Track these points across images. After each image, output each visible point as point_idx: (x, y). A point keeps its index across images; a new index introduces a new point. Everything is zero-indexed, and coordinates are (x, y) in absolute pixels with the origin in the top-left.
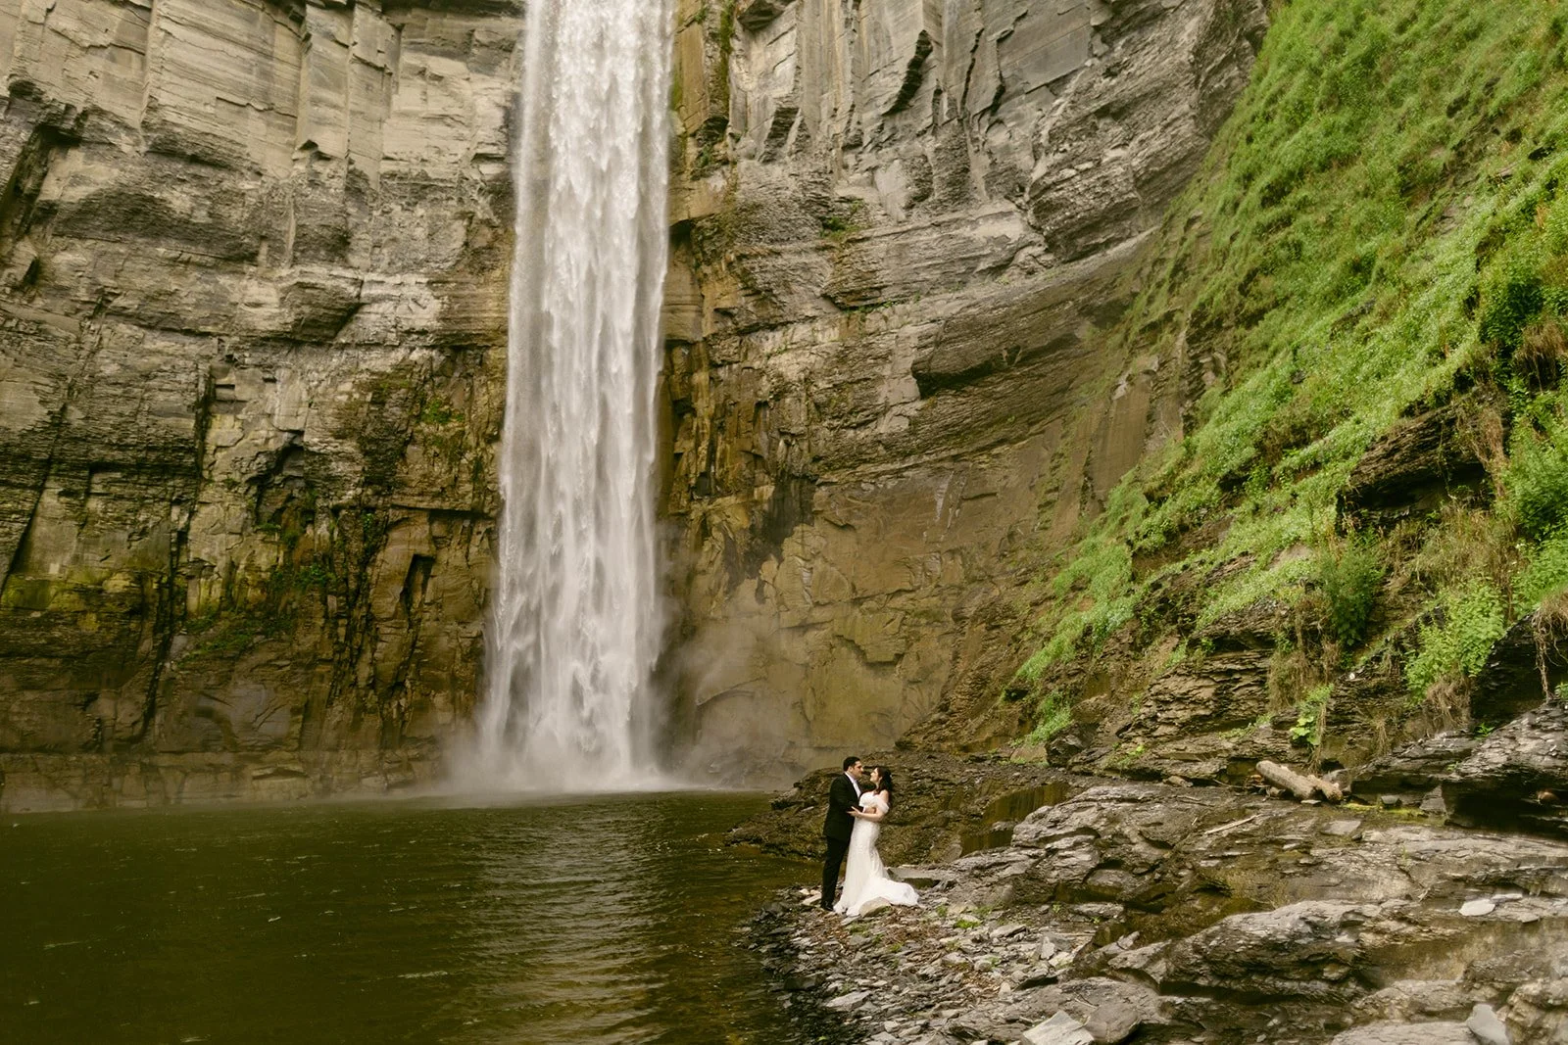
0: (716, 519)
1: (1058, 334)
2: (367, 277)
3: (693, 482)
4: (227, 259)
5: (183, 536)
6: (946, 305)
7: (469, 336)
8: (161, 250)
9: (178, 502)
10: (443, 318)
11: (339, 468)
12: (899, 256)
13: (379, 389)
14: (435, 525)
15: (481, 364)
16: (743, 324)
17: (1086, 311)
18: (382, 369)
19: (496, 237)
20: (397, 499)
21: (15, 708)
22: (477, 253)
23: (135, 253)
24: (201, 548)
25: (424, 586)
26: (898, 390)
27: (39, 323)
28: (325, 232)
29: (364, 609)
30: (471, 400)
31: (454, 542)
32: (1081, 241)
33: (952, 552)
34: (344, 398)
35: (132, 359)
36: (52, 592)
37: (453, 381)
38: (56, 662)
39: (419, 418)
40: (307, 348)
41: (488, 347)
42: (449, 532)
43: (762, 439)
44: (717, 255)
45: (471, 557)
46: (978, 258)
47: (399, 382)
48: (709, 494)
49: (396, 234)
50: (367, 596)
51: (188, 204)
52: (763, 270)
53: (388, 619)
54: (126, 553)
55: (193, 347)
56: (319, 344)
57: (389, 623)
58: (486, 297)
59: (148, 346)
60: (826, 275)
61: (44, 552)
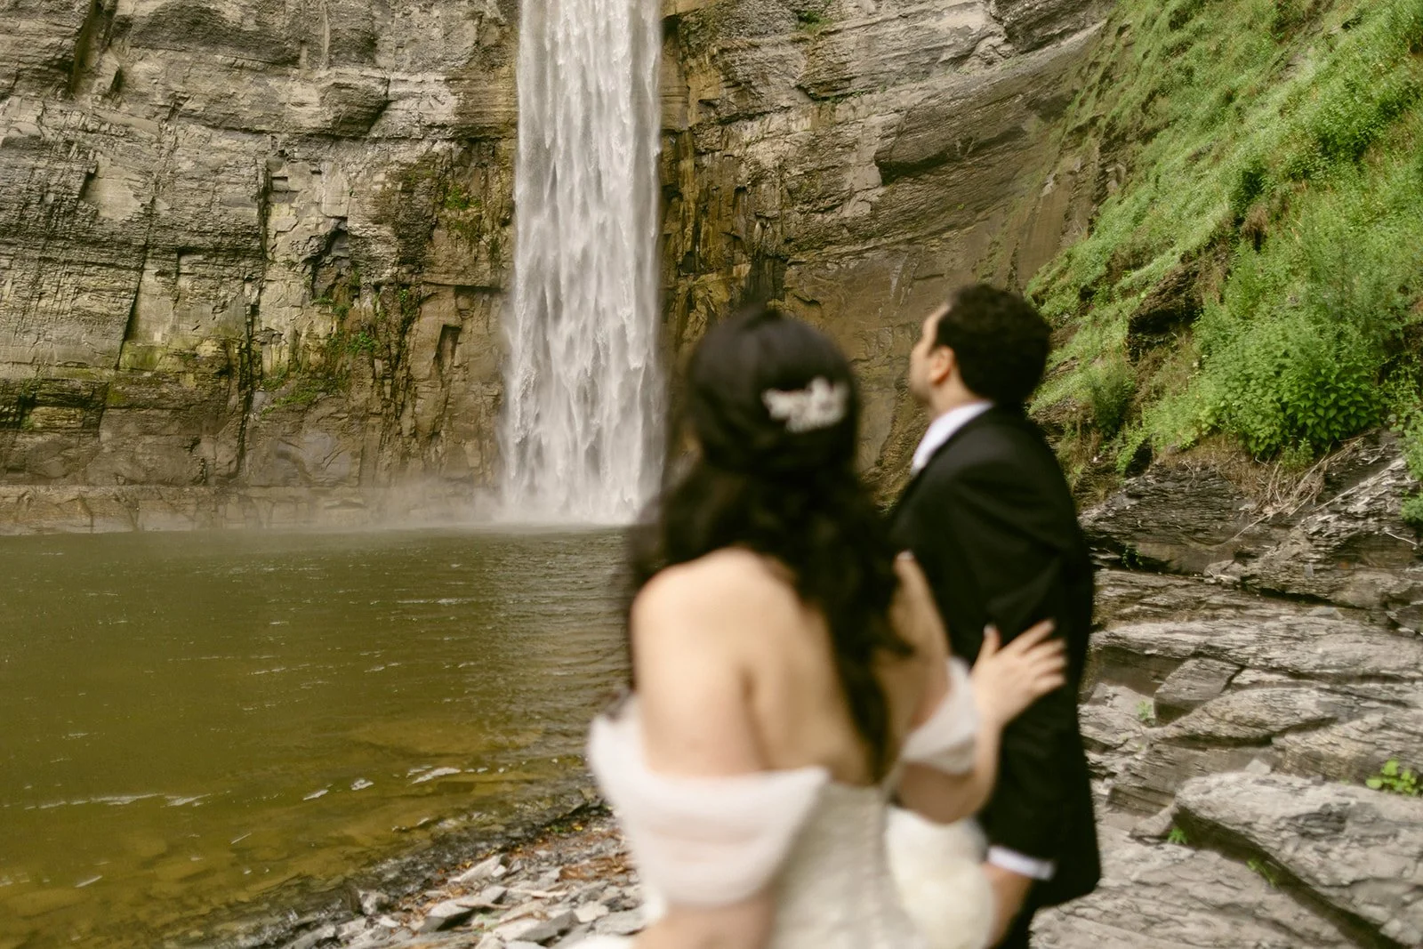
0: (700, 294)
1: (1007, 127)
2: (393, 76)
3: (680, 260)
4: (274, 63)
5: (255, 309)
6: (910, 95)
7: (483, 129)
8: (219, 57)
9: (249, 280)
10: (460, 113)
11: (378, 249)
12: (868, 48)
13: (408, 179)
14: (460, 299)
15: (494, 154)
16: (724, 115)
17: (1033, 105)
18: (409, 161)
19: (504, 36)
20: (427, 276)
21: (139, 449)
22: (487, 50)
23: (198, 61)
24: (268, 320)
25: (453, 351)
26: (862, 177)
27: (127, 126)
28: (356, 36)
29: (405, 371)
30: (486, 188)
31: (476, 314)
32: (1038, 32)
33: (903, 327)
34: (379, 187)
35: (204, 157)
36: (158, 356)
37: (470, 171)
38: (167, 413)
39: (443, 204)
40: (345, 142)
41: (499, 139)
42: (472, 305)
43: (741, 222)
44: (701, 48)
45: (491, 326)
46: (941, 49)
47: (425, 172)
48: (695, 272)
49: (416, 35)
50: (407, 360)
51: (239, 14)
52: (743, 63)
53: (424, 380)
54: (213, 325)
55: (251, 144)
56: (355, 139)
57: (426, 383)
58: (497, 92)
59: (215, 144)
60: (801, 67)
61: (149, 322)
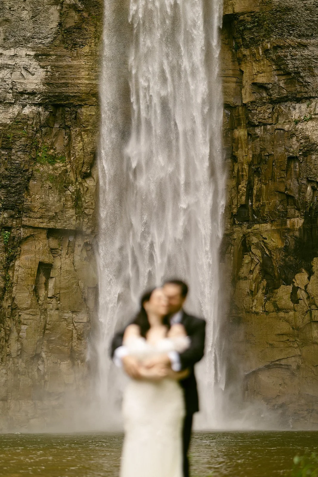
0: (255, 240)
3: (235, 211)
7: (67, 97)
10: (47, 82)
13: (5, 137)
14: (50, 239)
15: (76, 118)
16: (275, 96)
18: (4, 121)
19: (83, 20)
20: (25, 221)
22: (69, 31)
25: (46, 284)
29: (10, 301)
30: (69, 145)
31: (64, 252)
37: (54, 132)
39: (35, 160)
41: (81, 106)
42: (60, 245)
43: (293, 184)
44: (255, 42)
45: (76, 264)
47: (20, 133)
48: (248, 221)
49: (8, 16)
50: (11, 292)
52: (293, 58)
53: (27, 309)
57: (27, 312)
58: (79, 68)
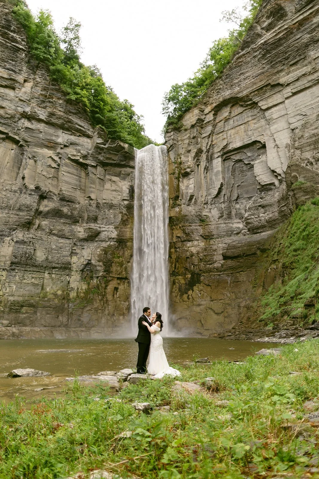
0: (177, 281)
1: (253, 252)
2: (101, 226)
3: (171, 272)
4: (74, 222)
5: (69, 282)
6: (228, 240)
7: (123, 240)
8: (62, 221)
9: (68, 275)
10: (118, 235)
11: (99, 268)
12: (217, 229)
13: (105, 251)
14: (118, 280)
15: (126, 245)
16: (183, 240)
17: (259, 249)
18: (105, 246)
19: (128, 218)
21: (46, 318)
22: (124, 221)
23: (57, 221)
24: (72, 285)
25: (116, 294)
26: (218, 258)
27: (41, 237)
28: (93, 216)
29: (106, 298)
30: (124, 253)
31: (122, 284)
32: (255, 231)
33: (233, 292)
34: (99, 253)
35: (58, 245)
36: (48, 294)
37: (120, 249)
38: (52, 309)
39: (114, 257)
40: (89, 241)
41: (127, 242)
42: (121, 282)
43: (188, 265)
44: (177, 225)
45: (125, 287)
46: (234, 231)
47: (110, 250)
48: (175, 275)
49: (107, 217)
50: (106, 296)
51: (67, 211)
52: (188, 229)
53: (111, 301)
54: (60, 286)
55: (68, 241)
56: (92, 241)
58: (127, 231)
59: (60, 241)
60: (201, 232)
61: (46, 286)
